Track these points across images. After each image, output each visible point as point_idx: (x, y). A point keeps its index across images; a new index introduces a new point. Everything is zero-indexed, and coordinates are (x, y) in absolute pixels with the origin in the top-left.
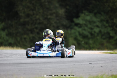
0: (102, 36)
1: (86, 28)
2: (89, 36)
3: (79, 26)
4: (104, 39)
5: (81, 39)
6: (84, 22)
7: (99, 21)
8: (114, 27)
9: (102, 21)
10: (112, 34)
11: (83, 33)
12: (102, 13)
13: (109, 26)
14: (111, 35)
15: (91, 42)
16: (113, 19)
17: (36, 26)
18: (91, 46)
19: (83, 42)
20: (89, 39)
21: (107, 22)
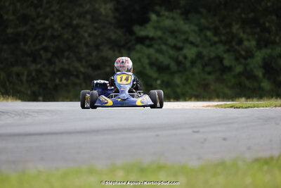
0: (205, 65)
1: (164, 47)
2: (173, 66)
3: (147, 42)
4: (209, 73)
5: (155, 75)
6: (159, 33)
7: (195, 32)
8: (234, 44)
9: (202, 29)
10: (228, 60)
11: (157, 59)
12: (203, 10)
13: (221, 41)
14: (227, 63)
15: (177, 80)
16: (229, 25)
17: (45, 44)
18: (179, 90)
19: (159, 82)
20: (172, 74)
21: (216, 31)
